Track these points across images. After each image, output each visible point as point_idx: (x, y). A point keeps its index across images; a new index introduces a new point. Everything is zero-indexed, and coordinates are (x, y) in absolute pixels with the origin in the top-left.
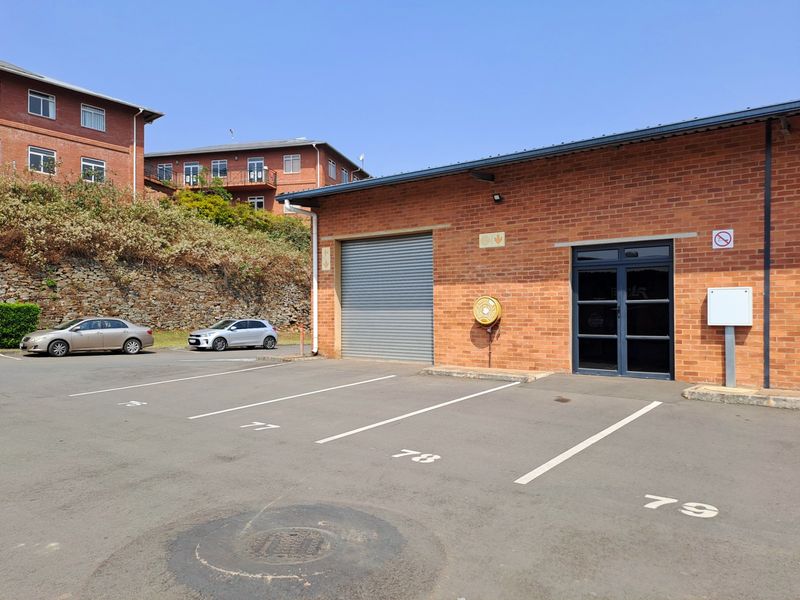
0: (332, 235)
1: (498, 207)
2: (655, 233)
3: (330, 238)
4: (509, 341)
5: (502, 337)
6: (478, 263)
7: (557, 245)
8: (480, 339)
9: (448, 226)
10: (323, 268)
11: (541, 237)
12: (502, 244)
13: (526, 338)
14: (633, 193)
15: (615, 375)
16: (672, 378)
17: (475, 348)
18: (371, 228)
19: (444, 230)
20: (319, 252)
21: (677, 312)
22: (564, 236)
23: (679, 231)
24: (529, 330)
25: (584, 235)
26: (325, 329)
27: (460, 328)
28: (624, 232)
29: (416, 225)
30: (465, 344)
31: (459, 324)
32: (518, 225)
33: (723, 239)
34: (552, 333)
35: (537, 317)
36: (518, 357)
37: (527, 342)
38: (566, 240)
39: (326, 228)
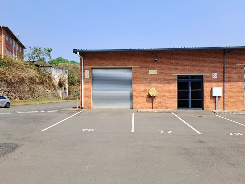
0: (90, 66)
1: (155, 63)
2: (199, 73)
3: (89, 67)
4: (159, 101)
5: (156, 100)
6: (148, 78)
7: (173, 75)
8: (149, 101)
9: (138, 66)
10: (86, 77)
11: (168, 72)
12: (156, 73)
13: (164, 100)
14: (193, 63)
15: (188, 109)
16: (203, 109)
17: (147, 103)
18: (107, 65)
19: (137, 68)
20: (84, 72)
21: (204, 93)
22: (175, 72)
23: (205, 73)
24: (165, 98)
25: (181, 72)
26: (87, 99)
27: (142, 98)
28: (191, 72)
29: (126, 65)
30: (144, 102)
31: (142, 96)
32: (162, 68)
33: (215, 75)
34: (172, 98)
35: (167, 94)
36: (162, 106)
37: (164, 101)
38: (176, 73)
39: (87, 63)
